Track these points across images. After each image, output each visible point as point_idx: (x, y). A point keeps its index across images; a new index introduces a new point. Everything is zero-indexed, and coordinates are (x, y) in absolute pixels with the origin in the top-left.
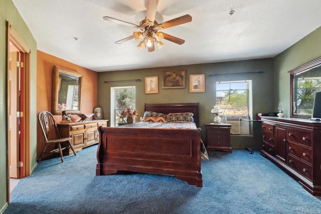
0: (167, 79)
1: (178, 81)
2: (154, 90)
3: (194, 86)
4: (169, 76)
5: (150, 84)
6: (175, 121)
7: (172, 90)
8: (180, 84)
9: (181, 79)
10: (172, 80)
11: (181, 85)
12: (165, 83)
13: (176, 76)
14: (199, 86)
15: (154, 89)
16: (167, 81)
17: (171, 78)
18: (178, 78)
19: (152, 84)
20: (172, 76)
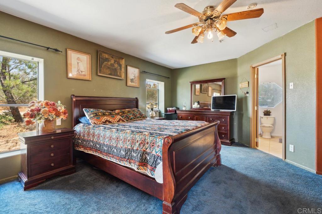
0: (104, 64)
1: (116, 70)
2: (85, 75)
3: (130, 79)
4: (107, 60)
5: (77, 63)
6: (133, 119)
7: (109, 79)
8: (118, 73)
9: (119, 67)
10: (110, 67)
11: (119, 75)
12: (101, 69)
13: (115, 63)
14: (134, 80)
15: (83, 73)
16: (104, 66)
17: (109, 63)
18: (116, 66)
19: (79, 63)
20: (110, 61)
